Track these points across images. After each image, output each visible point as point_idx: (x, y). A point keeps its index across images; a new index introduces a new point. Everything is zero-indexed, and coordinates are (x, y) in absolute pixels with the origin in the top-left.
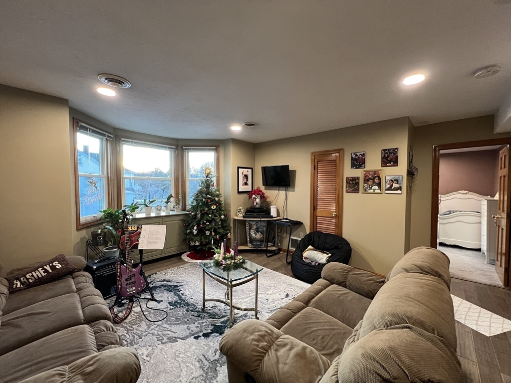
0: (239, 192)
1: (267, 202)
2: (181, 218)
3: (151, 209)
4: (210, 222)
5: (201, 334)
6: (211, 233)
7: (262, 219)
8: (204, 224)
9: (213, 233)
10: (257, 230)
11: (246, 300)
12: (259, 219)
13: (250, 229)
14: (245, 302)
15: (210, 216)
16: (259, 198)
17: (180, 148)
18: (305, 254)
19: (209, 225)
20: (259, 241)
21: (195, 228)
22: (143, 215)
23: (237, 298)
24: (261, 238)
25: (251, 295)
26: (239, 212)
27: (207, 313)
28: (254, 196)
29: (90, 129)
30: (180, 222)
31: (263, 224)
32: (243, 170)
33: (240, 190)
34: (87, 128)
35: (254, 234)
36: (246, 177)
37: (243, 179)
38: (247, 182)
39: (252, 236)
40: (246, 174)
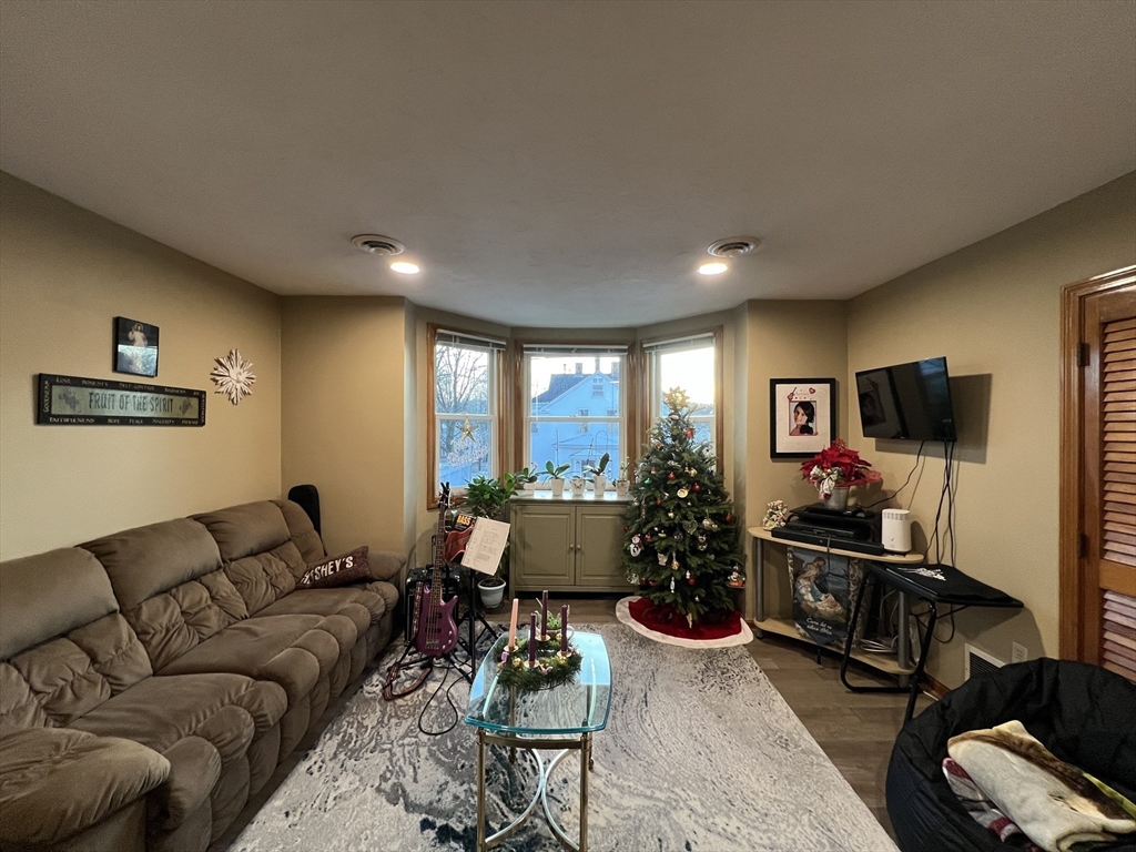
0: (775, 456)
1: (885, 493)
2: (620, 510)
3: (562, 485)
4: (670, 530)
5: (440, 822)
6: (670, 562)
7: (833, 551)
8: (654, 534)
9: (675, 564)
10: (821, 585)
11: (626, 802)
12: (824, 549)
13: (796, 575)
14: (618, 807)
15: (671, 515)
16: (834, 477)
17: (638, 347)
18: (961, 750)
19: (663, 539)
20: (827, 622)
21: (636, 540)
22: (549, 496)
23: (614, 777)
24: (837, 614)
25: (658, 794)
26: (772, 514)
27: (511, 774)
28: (815, 470)
29: (455, 337)
30: (619, 521)
31: (840, 568)
32: (791, 387)
33: (779, 450)
34: (450, 336)
35: (810, 595)
36: (808, 408)
37: (793, 414)
38: (810, 424)
39: (803, 600)
40: (808, 400)
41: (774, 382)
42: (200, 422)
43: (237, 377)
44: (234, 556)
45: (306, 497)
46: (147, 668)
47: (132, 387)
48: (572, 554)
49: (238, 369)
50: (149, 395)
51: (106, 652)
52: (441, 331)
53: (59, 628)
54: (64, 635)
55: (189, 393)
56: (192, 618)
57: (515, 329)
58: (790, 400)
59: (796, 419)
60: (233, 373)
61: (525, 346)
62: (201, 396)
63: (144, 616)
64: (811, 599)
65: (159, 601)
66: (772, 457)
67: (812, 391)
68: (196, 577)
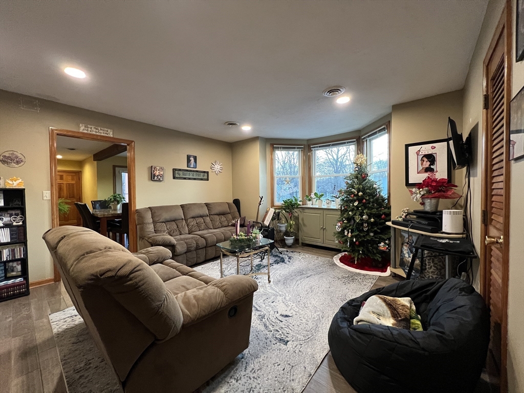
0: (409, 185)
3: (322, 202)
8: (343, 221)
9: (350, 235)
13: (403, 245)
15: (350, 213)
21: (339, 224)
24: (417, 265)
32: (418, 147)
33: (410, 182)
34: (279, 147)
35: (407, 254)
36: (431, 158)
37: (420, 162)
38: (432, 167)
39: (405, 257)
40: (430, 153)
41: (407, 146)
42: (208, 180)
43: (217, 167)
44: (212, 214)
45: (237, 202)
46: (188, 232)
47: (191, 171)
48: (322, 230)
49: (217, 165)
50: (195, 173)
51: (180, 226)
52: (275, 146)
53: (173, 219)
54: (174, 221)
55: (204, 172)
56: (198, 225)
57: (308, 140)
58: (418, 155)
59: (422, 164)
60: (216, 166)
61: (311, 146)
62: (208, 172)
63: (188, 221)
64: (407, 256)
65: (192, 219)
66: (406, 185)
67: (433, 148)
68: (201, 216)
